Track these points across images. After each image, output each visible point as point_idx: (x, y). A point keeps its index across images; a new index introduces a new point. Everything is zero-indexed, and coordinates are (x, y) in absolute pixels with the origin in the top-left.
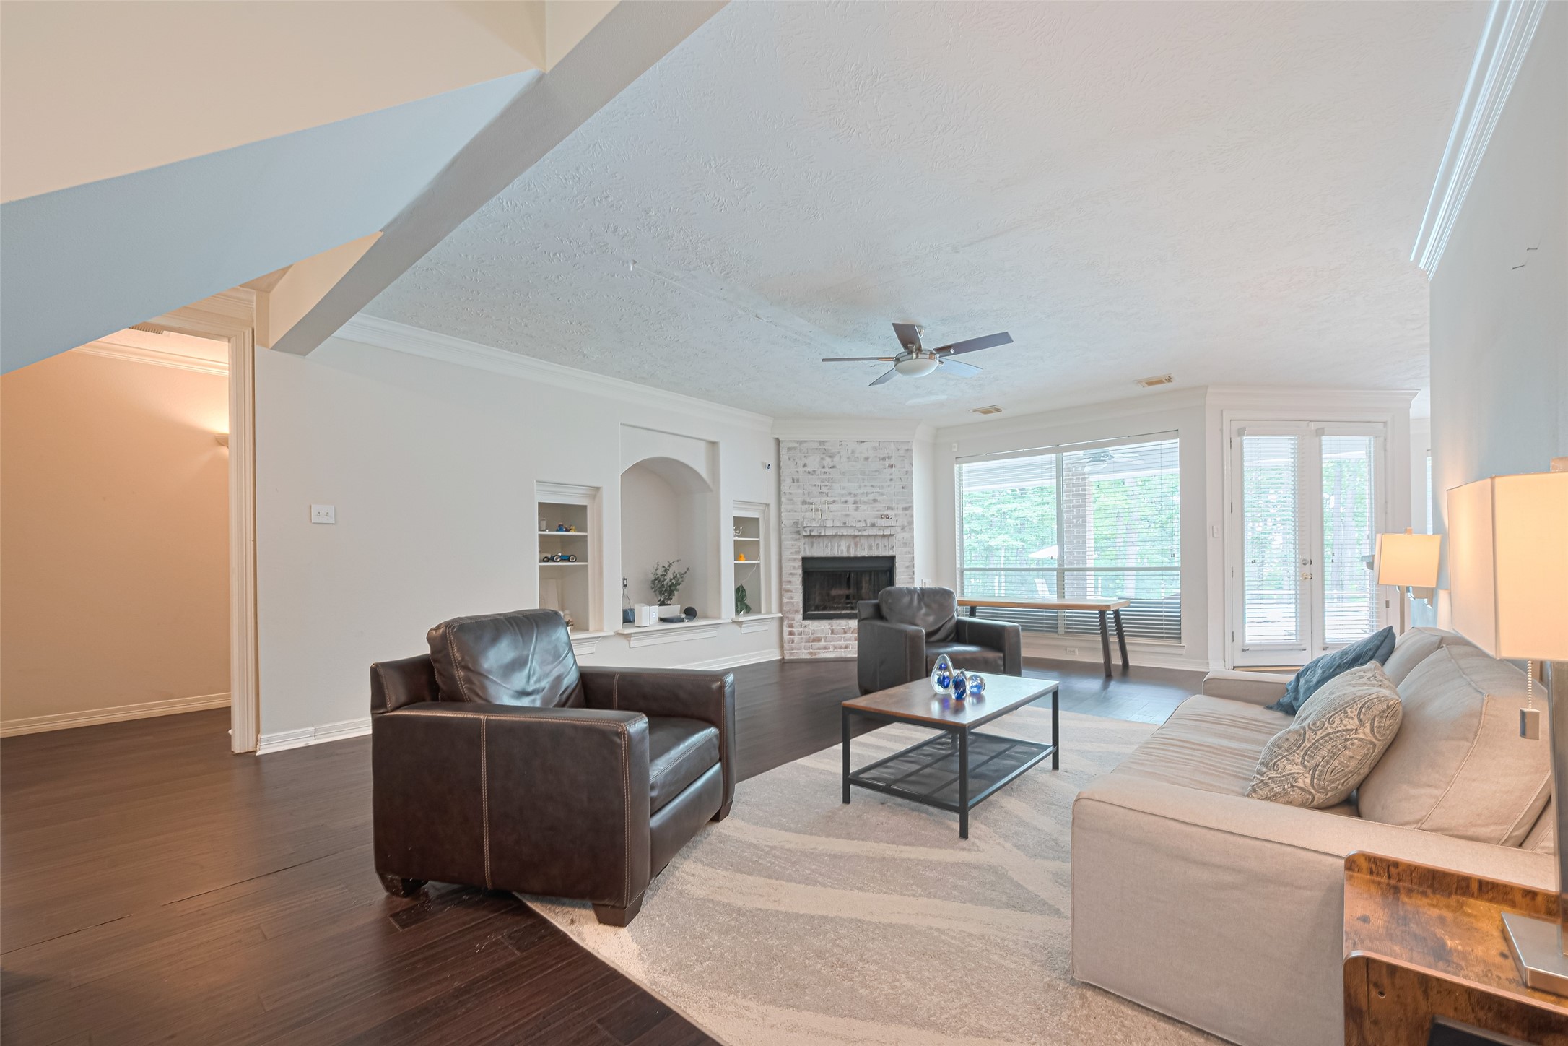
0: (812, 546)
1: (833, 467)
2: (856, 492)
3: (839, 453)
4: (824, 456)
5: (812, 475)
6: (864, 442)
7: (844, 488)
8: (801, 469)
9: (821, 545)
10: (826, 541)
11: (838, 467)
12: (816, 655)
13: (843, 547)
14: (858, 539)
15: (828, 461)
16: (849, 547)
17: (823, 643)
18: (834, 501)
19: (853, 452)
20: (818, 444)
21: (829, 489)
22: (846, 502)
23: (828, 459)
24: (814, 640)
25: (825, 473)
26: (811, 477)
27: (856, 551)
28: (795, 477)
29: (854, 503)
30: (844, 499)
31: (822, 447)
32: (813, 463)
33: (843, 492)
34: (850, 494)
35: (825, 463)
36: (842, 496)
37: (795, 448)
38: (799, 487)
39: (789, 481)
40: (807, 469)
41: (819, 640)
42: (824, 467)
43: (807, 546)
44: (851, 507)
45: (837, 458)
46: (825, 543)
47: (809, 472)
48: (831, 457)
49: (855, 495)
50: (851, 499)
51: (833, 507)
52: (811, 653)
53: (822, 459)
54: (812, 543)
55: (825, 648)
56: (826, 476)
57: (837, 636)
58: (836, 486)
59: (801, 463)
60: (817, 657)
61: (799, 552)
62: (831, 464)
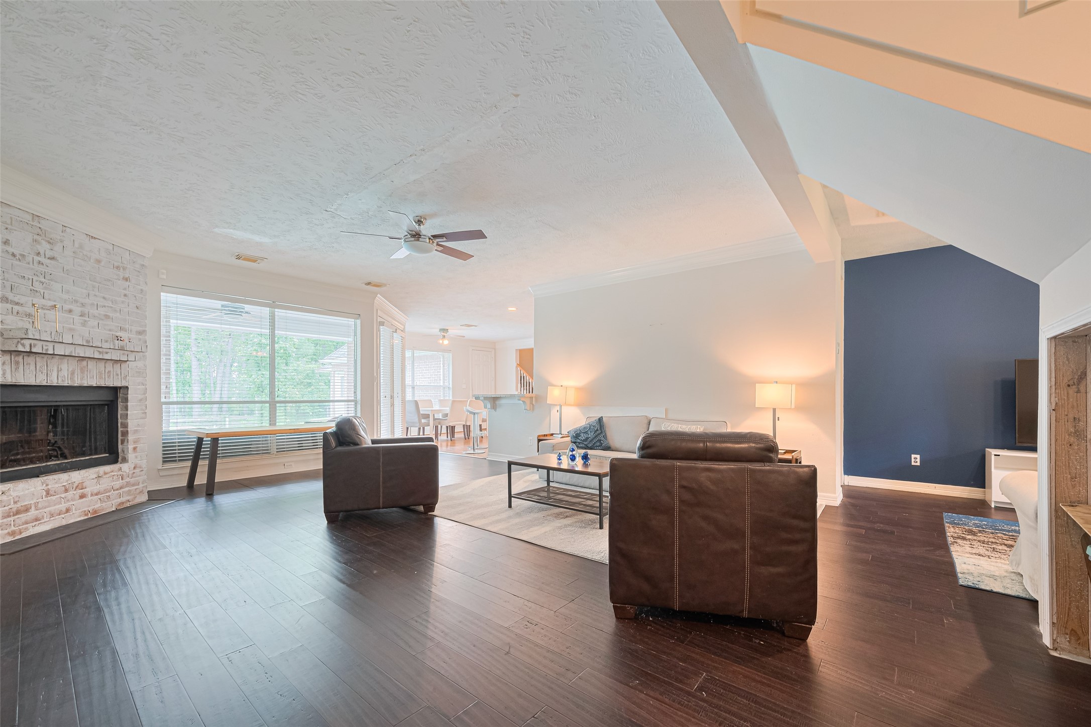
0: (17, 369)
1: (52, 258)
3: (62, 241)
4: (38, 237)
5: (19, 260)
6: (95, 238)
7: (68, 292)
10: (40, 361)
11: (60, 260)
12: (21, 533)
13: (65, 373)
14: (84, 363)
15: (44, 247)
16: (73, 373)
17: (33, 513)
18: (53, 307)
19: (81, 247)
20: (30, 218)
21: (45, 288)
22: (70, 311)
23: (45, 245)
24: (18, 512)
25: (40, 263)
26: (18, 263)
27: (82, 379)
29: (81, 316)
30: (67, 307)
31: (36, 223)
32: (20, 242)
33: (66, 297)
34: (76, 301)
35: (40, 248)
36: (65, 302)
40: (11, 250)
41: (27, 509)
42: (38, 254)
43: (7, 368)
44: (78, 319)
45: (58, 248)
47: (14, 255)
48: (49, 242)
49: (83, 305)
50: (77, 309)
51: (50, 314)
52: (13, 533)
53: (36, 241)
54: (17, 363)
55: (37, 520)
56: (42, 268)
57: (53, 498)
58: (56, 285)
60: (24, 535)
62: (49, 254)
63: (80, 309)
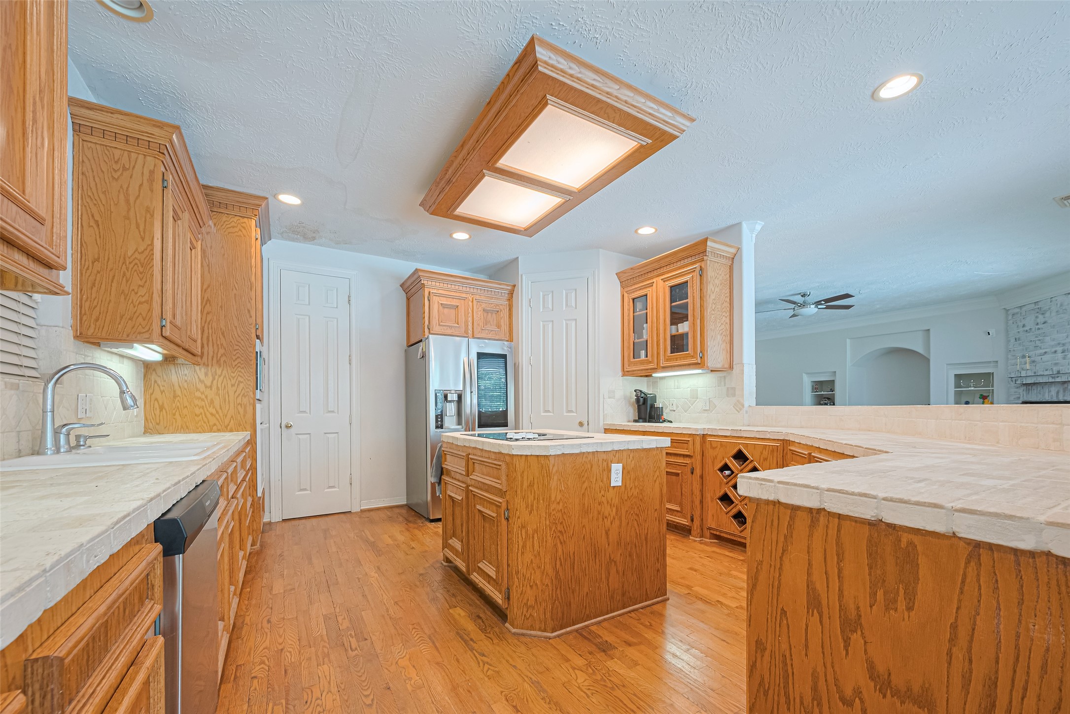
0: (1029, 393)
1: (1044, 323)
2: (1063, 342)
3: (1049, 309)
4: (1037, 314)
5: (1029, 332)
7: (1054, 340)
8: (1021, 329)
9: (1035, 391)
10: (1039, 388)
11: (1049, 322)
13: (1053, 393)
14: (1066, 385)
15: (1041, 319)
16: (1058, 393)
18: (1045, 353)
19: (1061, 305)
20: (1033, 305)
21: (1042, 343)
22: (1055, 352)
23: (1041, 316)
25: (1039, 329)
26: (1029, 334)
27: (1064, 396)
28: (1017, 337)
29: (1062, 352)
30: (1054, 350)
31: (1037, 307)
32: (1030, 322)
33: (1053, 343)
34: (1059, 344)
35: (1038, 321)
36: (1052, 346)
37: (1017, 313)
38: (1020, 344)
39: (1013, 340)
40: (1025, 329)
42: (1037, 324)
43: (1025, 393)
44: (1060, 355)
45: (1047, 314)
46: (1039, 389)
47: (1027, 331)
48: (1043, 314)
49: (1064, 345)
50: (1059, 349)
51: (1045, 358)
53: (1037, 317)
54: (1029, 390)
56: (1040, 331)
58: (1047, 339)
59: (1021, 324)
61: (1019, 398)
62: (1043, 320)
63: (1062, 348)
